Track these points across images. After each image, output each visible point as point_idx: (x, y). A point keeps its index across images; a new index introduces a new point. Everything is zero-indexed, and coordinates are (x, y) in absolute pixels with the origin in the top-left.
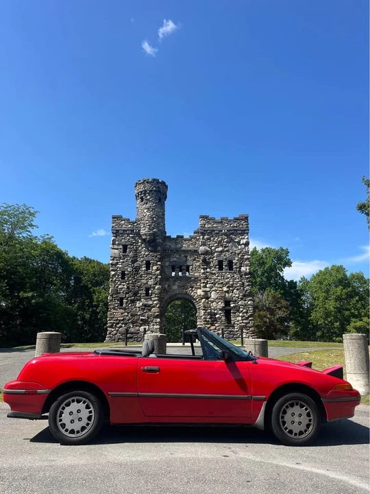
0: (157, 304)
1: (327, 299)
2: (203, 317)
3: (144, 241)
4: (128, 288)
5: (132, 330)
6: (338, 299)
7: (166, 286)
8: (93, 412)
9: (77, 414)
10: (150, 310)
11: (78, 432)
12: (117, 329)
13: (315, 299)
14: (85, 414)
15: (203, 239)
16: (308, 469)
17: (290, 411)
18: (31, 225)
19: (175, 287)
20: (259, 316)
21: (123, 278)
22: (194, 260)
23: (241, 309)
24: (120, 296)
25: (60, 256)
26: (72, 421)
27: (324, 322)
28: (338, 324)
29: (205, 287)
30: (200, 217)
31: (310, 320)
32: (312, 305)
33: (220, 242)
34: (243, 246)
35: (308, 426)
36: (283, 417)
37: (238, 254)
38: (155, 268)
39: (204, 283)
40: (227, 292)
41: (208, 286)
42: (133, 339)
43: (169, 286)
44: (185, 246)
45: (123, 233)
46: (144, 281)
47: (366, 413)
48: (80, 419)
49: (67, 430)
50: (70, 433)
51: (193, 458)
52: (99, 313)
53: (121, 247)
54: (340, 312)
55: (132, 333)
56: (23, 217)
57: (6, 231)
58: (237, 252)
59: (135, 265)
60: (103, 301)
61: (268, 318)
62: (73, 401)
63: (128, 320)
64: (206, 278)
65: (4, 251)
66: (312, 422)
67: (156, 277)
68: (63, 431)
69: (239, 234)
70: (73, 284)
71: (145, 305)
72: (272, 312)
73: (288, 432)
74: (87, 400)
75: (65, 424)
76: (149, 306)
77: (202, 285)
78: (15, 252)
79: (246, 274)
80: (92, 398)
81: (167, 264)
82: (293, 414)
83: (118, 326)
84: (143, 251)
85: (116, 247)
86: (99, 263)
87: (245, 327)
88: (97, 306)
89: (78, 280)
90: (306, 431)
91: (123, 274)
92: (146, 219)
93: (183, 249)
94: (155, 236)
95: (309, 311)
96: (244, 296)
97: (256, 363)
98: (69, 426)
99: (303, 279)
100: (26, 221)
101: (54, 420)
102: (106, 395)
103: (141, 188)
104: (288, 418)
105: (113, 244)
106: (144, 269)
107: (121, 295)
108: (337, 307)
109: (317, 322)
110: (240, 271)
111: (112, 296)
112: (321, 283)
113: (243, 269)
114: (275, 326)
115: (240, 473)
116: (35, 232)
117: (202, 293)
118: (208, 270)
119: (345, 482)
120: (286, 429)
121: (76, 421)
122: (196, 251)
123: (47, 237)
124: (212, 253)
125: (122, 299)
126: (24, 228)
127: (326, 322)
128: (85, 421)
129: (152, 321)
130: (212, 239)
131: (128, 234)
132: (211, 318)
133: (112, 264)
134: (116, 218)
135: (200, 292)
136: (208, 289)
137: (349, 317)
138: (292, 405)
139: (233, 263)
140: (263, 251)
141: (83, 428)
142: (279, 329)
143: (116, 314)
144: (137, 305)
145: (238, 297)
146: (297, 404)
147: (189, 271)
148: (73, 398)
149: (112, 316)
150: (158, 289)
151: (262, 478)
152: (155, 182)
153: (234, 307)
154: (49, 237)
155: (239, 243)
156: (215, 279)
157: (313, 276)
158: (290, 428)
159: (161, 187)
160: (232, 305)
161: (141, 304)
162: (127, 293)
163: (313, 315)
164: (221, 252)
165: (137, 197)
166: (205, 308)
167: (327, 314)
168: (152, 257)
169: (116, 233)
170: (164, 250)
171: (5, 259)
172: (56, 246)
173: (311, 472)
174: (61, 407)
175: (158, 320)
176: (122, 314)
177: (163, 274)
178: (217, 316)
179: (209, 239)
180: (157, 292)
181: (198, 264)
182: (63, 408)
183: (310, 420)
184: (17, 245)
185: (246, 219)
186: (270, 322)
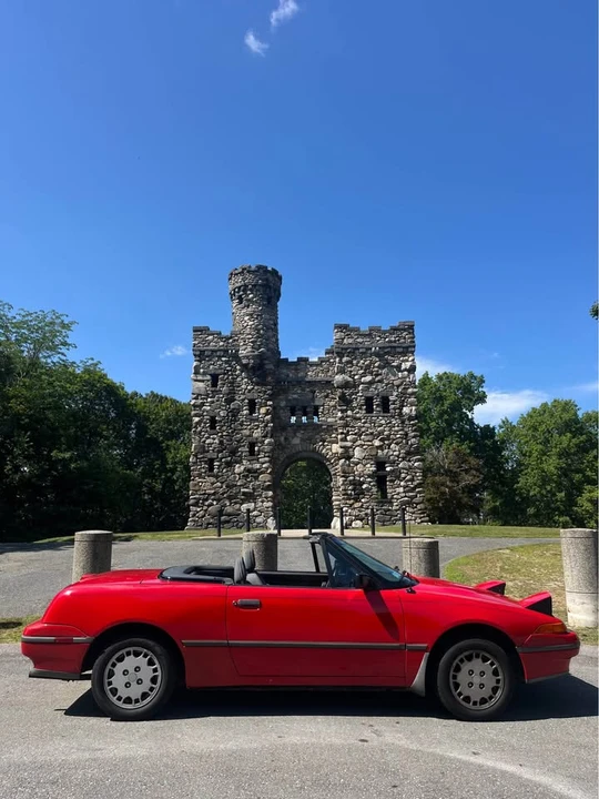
0: (267, 469)
1: (545, 454)
2: (342, 487)
3: (245, 367)
4: (221, 443)
5: (229, 509)
6: (563, 454)
7: (282, 439)
8: (159, 669)
9: (135, 674)
10: (256, 478)
11: (137, 701)
12: (205, 508)
13: (524, 455)
14: (147, 673)
15: (340, 362)
16: (490, 763)
17: (466, 667)
18: (65, 344)
19: (296, 441)
20: (434, 484)
21: (213, 427)
22: (327, 396)
23: (403, 475)
24: (209, 455)
25: (112, 391)
26: (128, 685)
27: (539, 492)
28: (563, 494)
29: (344, 440)
30: (335, 328)
31: (516, 489)
32: (519, 464)
33: (368, 367)
34: (406, 373)
35: (495, 690)
36: (455, 677)
37: (398, 387)
38: (263, 410)
39: (342, 433)
40: (380, 447)
41: (348, 438)
42: (231, 524)
43: (286, 439)
44: (311, 375)
45: (210, 353)
46: (247, 432)
47: (593, 660)
48: (139, 682)
49: (119, 699)
50: (124, 702)
51: (312, 745)
52: (175, 482)
53: (209, 377)
54: (566, 476)
55: (229, 515)
56: (51, 332)
57: (26, 353)
58: (396, 383)
59: (232, 407)
60: (182, 463)
61: (447, 487)
62: (128, 654)
63: (223, 494)
64: (346, 425)
65: (24, 384)
66: (501, 684)
67: (266, 426)
68: (114, 699)
69: (400, 353)
70: (133, 435)
71: (249, 471)
72: (454, 477)
73: (463, 699)
74: (149, 652)
75: (116, 690)
76: (256, 471)
77: (339, 437)
78: (41, 388)
79: (411, 418)
80: (158, 649)
81: (283, 404)
82: (471, 672)
83: (207, 503)
84: (244, 384)
85: (200, 378)
86: (174, 402)
87: (409, 503)
88: (173, 471)
89: (142, 430)
90: (491, 698)
91: (213, 422)
92: (248, 331)
93: (308, 379)
94: (262, 360)
95: (515, 474)
96: (408, 453)
97: (413, 592)
98: (123, 692)
99: (505, 422)
100: (56, 336)
101: (99, 683)
102: (179, 644)
103: (239, 281)
104: (462, 677)
105: (196, 373)
106: (245, 412)
107: (211, 455)
108: (562, 468)
109: (529, 491)
110: (400, 414)
111: (196, 456)
112: (536, 429)
113: (406, 410)
114: (460, 500)
115: (383, 771)
116: (72, 356)
117: (340, 450)
118: (349, 413)
119: (546, 787)
120: (460, 694)
121: (134, 684)
122: (329, 383)
123: (91, 362)
124: (355, 386)
125: (211, 462)
126: (54, 348)
127: (544, 492)
128: (147, 684)
129: (260, 495)
130: (355, 362)
131: (220, 357)
132: (354, 490)
133: (194, 406)
134: (200, 331)
135: (336, 448)
136: (349, 444)
137: (581, 483)
138: (469, 658)
139: (389, 401)
140: (440, 378)
141: (144, 696)
142: (466, 503)
143: (202, 484)
144: (236, 471)
145: (398, 456)
146: (477, 656)
147: (318, 415)
148: (128, 649)
149: (197, 488)
150: (269, 444)
151: (416, 779)
152: (261, 271)
153: (392, 471)
154: (95, 362)
155: (398, 368)
156: (360, 427)
157: (522, 417)
158: (466, 693)
159: (271, 279)
160: (388, 469)
161: (242, 468)
162: (219, 452)
163: (522, 480)
164: (371, 383)
165: (232, 295)
166: (345, 474)
167: (545, 480)
168: (259, 394)
169: (201, 355)
170: (278, 382)
171: (25, 398)
172: (105, 375)
173: (494, 770)
174: (110, 663)
175: (270, 493)
176: (213, 484)
177: (277, 421)
178: (364, 486)
179: (350, 362)
180: (267, 448)
181: (333, 403)
182: (114, 665)
183: (498, 681)
184: (43, 377)
185: (410, 328)
186: (450, 495)
